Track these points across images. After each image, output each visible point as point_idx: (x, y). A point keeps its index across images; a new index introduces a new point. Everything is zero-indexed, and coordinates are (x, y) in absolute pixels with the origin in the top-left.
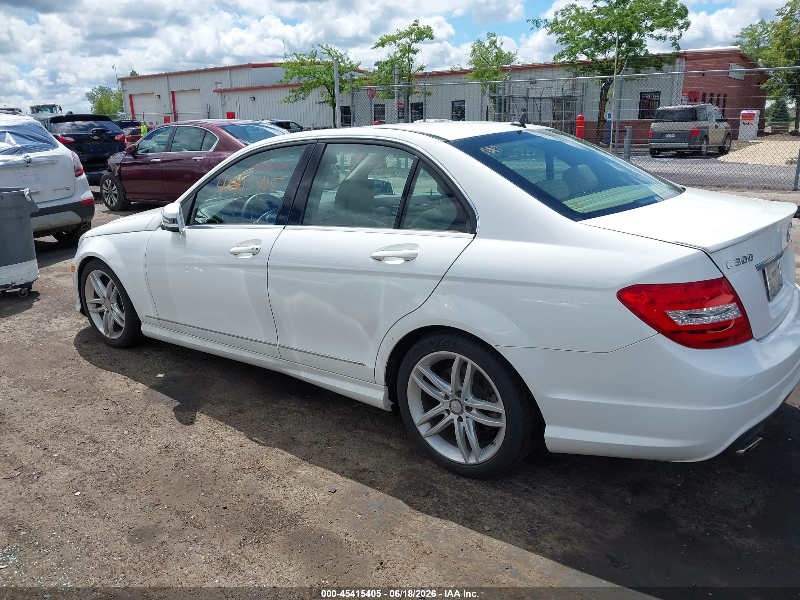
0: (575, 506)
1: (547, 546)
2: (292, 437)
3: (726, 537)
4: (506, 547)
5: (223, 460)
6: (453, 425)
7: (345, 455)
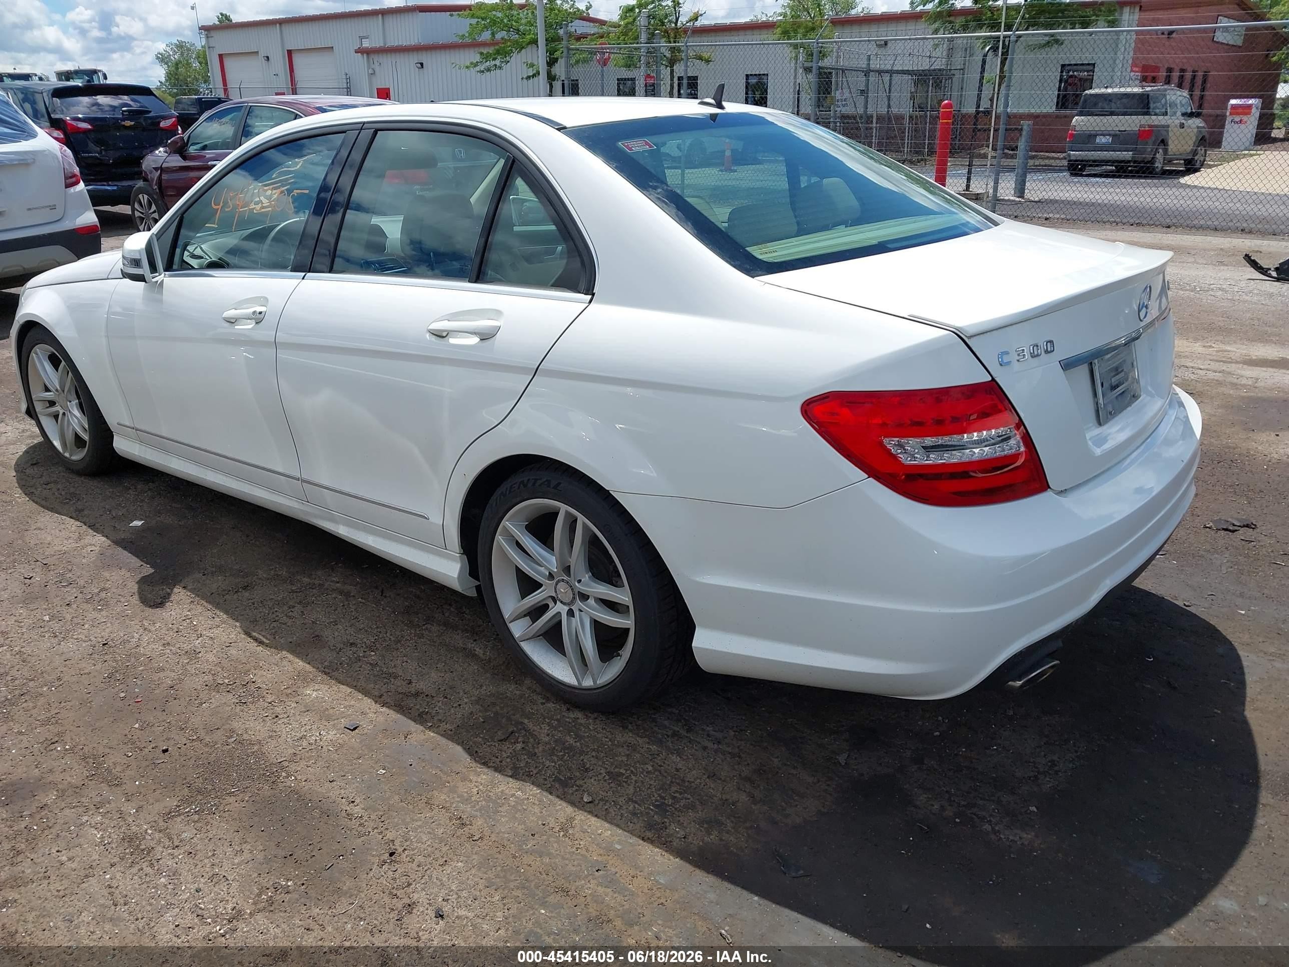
0: (748, 764)
1: (678, 832)
2: (316, 633)
3: (987, 827)
4: (609, 832)
5: (191, 669)
6: (560, 623)
7: (395, 666)
